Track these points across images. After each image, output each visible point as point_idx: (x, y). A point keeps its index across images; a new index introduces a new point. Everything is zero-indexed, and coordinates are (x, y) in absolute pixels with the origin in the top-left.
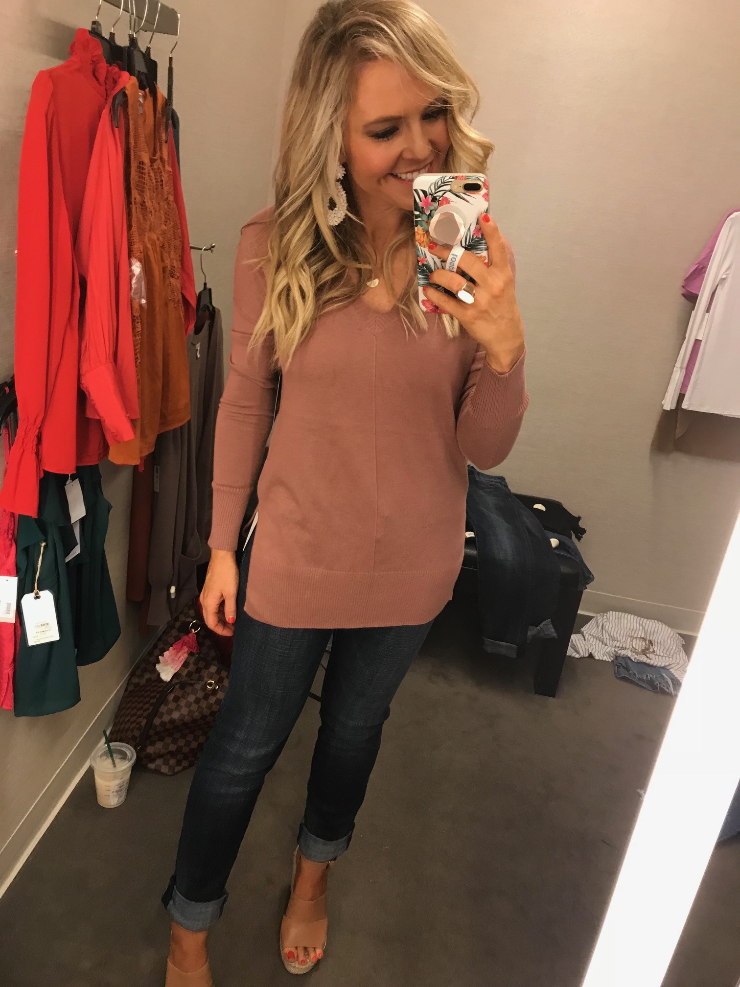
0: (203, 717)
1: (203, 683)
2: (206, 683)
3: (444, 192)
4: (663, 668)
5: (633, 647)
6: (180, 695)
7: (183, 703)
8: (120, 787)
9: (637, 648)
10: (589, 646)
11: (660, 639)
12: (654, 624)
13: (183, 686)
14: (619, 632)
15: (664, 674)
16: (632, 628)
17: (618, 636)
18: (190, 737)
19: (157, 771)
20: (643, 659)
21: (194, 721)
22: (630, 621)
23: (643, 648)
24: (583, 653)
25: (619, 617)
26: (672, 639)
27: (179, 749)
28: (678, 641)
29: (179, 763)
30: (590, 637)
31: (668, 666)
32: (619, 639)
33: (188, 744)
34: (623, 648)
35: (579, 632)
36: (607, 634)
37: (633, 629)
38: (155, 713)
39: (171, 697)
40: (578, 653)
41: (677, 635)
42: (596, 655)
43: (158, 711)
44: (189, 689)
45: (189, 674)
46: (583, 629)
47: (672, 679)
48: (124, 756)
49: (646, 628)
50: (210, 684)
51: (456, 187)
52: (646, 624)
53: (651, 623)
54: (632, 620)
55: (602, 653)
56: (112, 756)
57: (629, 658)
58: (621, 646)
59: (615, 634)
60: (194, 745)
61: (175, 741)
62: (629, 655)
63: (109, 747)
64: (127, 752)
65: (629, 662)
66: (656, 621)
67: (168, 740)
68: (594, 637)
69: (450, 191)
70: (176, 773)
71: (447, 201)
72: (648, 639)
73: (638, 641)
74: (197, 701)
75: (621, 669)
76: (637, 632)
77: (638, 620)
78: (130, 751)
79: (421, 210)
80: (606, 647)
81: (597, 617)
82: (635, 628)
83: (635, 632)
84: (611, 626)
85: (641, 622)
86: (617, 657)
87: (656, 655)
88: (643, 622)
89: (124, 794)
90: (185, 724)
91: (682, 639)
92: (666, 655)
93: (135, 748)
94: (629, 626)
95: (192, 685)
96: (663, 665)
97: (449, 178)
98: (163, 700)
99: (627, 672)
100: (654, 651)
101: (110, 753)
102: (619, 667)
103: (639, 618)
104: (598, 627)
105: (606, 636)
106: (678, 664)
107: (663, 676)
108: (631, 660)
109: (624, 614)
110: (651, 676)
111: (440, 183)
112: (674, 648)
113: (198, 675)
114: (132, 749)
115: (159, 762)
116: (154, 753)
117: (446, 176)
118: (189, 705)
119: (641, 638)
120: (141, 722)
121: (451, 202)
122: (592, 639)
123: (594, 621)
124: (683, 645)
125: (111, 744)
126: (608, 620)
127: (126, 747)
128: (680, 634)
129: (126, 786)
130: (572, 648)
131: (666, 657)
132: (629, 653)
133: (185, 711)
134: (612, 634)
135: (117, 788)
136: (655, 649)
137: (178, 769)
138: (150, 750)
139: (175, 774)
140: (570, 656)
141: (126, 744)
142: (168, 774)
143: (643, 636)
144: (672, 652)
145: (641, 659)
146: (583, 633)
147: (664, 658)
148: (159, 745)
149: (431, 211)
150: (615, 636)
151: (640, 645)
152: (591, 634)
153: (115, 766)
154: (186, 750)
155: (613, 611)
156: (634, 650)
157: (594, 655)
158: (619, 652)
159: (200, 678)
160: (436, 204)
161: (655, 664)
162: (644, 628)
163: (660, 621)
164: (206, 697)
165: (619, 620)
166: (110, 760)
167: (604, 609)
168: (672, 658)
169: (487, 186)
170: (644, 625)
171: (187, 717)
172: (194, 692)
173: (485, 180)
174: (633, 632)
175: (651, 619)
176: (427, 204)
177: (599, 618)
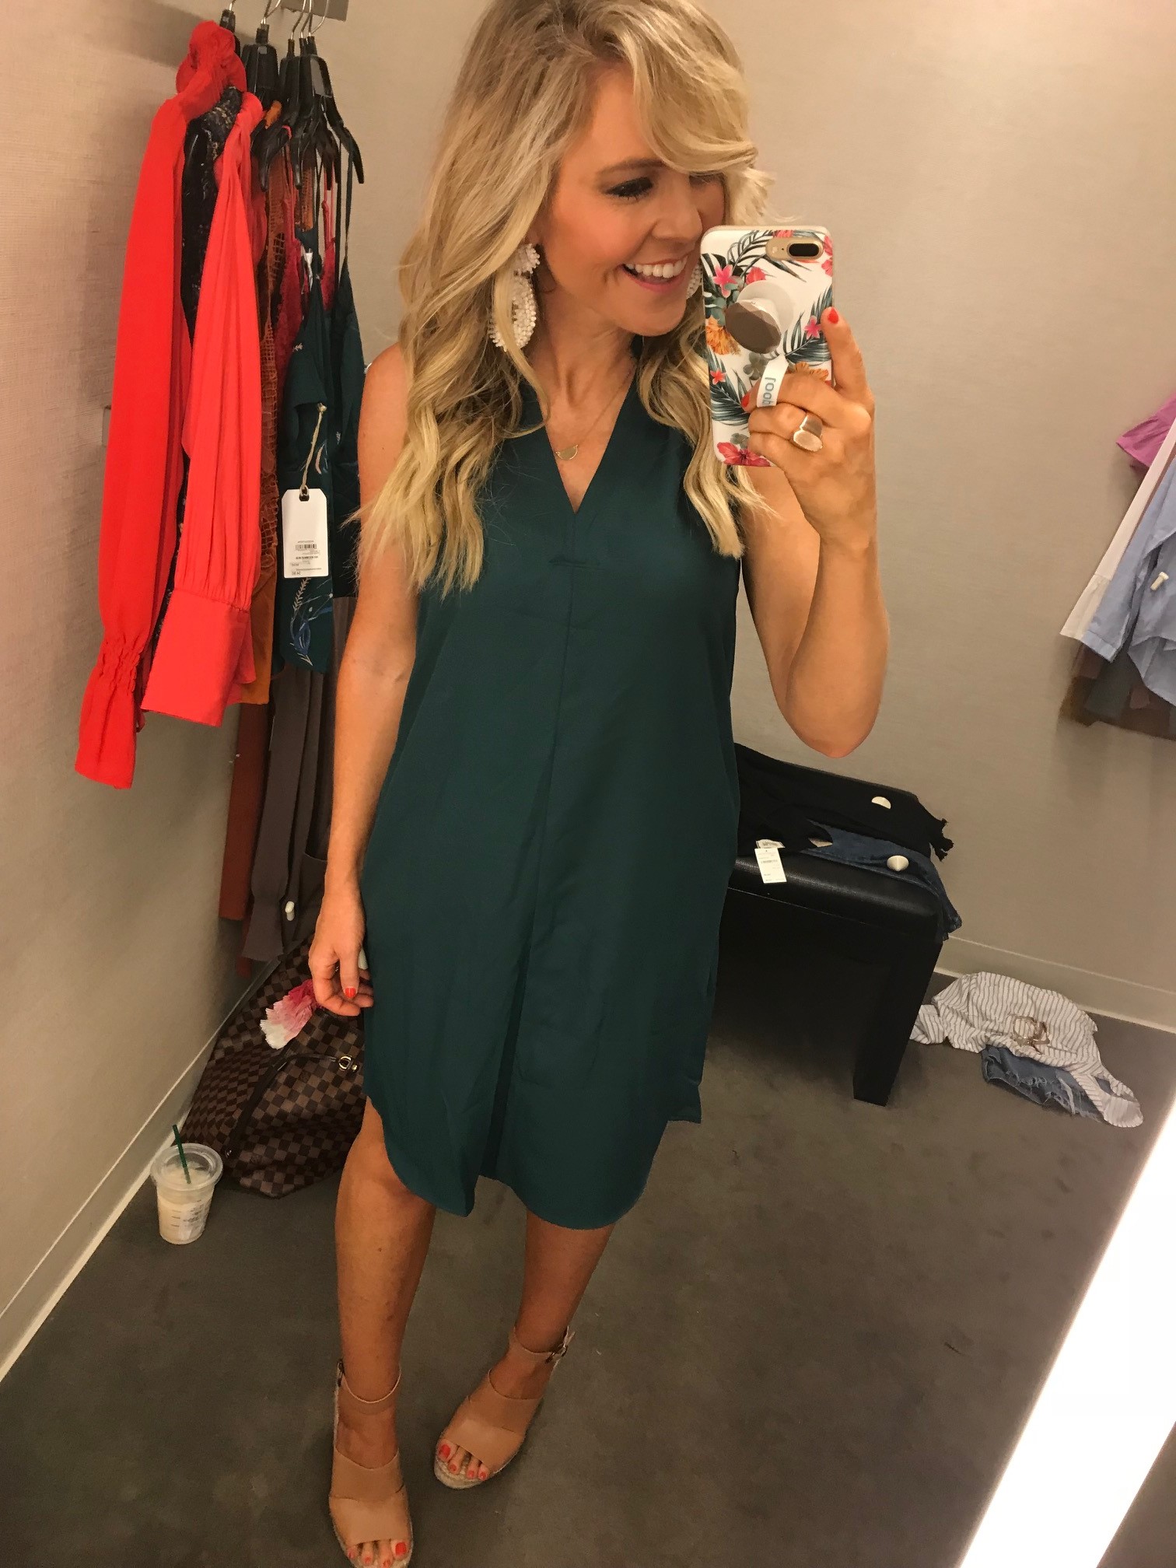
0: (331, 1112)
1: (332, 1059)
2: (338, 1059)
3: (754, 259)
4: (1062, 1069)
5: (1014, 1032)
6: (297, 1076)
7: (300, 1088)
8: (196, 1214)
9: (1021, 1034)
10: (945, 1025)
11: (1058, 1022)
12: (1051, 997)
13: (302, 1061)
14: (994, 1006)
15: (1061, 1080)
16: (1015, 1001)
17: (993, 1013)
18: (308, 1141)
19: (254, 1190)
20: (1030, 1052)
21: (316, 1117)
22: (1013, 991)
23: (1031, 1035)
24: (935, 1037)
25: (997, 981)
26: (1078, 1023)
27: (290, 1158)
28: (1086, 1028)
29: (289, 1179)
30: (947, 1011)
31: (1067, 1066)
32: (993, 1018)
33: (304, 1151)
34: (997, 1033)
35: (930, 1002)
36: (975, 1008)
37: (1017, 1004)
38: (257, 1101)
39: (282, 1078)
40: (927, 1036)
41: (1087, 1016)
42: (955, 1041)
43: (261, 1098)
44: (310, 1067)
45: (312, 1044)
46: (936, 998)
47: (1072, 1088)
48: (204, 1166)
49: (1038, 1003)
50: (345, 1062)
51: (775, 249)
52: (1038, 996)
53: (1046, 995)
54: (1016, 989)
55: (965, 1039)
56: (185, 1166)
57: (1007, 1049)
58: (996, 1028)
59: (988, 1009)
60: (314, 1153)
61: (284, 1146)
62: (1008, 1045)
63: (181, 1149)
64: (209, 1160)
65: (1006, 1055)
66: (1054, 993)
67: (274, 1143)
68: (953, 1011)
69: (764, 257)
70: (284, 1195)
71: (760, 275)
72: (1040, 1020)
73: (1023, 1022)
74: (323, 1087)
75: (994, 1067)
76: (1022, 1010)
77: (1026, 989)
78: (214, 1159)
79: (715, 289)
80: (972, 1029)
81: (960, 982)
82: (1020, 1002)
83: (1020, 1009)
84: (982, 995)
85: (1030, 993)
86: (988, 1047)
87: (1050, 1047)
88: (1033, 992)
89: (201, 1226)
90: (302, 1121)
91: (1094, 1023)
92: (1065, 1049)
93: (222, 1153)
94: (1010, 1000)
95: (316, 1061)
96: (1061, 1064)
97: (763, 235)
98: (269, 1082)
99: (1002, 1072)
100: (1048, 1041)
101: (183, 1159)
102: (990, 1063)
103: (1028, 985)
104: (961, 996)
105: (973, 1012)
106: (1085, 1064)
107: (1059, 1082)
108: (1011, 1053)
109: (1004, 977)
110: (1041, 1081)
111: (747, 243)
112: (1081, 1037)
113: (327, 1046)
114: (217, 1155)
115: (257, 1176)
116: (251, 1162)
117: (758, 231)
118: (309, 1092)
119: (1028, 1017)
120: (233, 1113)
121: (766, 277)
122: (951, 1015)
123: (955, 986)
124: (1095, 1035)
125: (184, 1145)
126: (978, 986)
127: (208, 1152)
128: (1090, 1015)
129: (204, 1213)
130: (919, 1028)
131: (1066, 1051)
132: (1008, 1042)
133: (302, 1101)
134: (983, 1009)
135: (190, 1216)
136: (1050, 1038)
137: (287, 1188)
138: (246, 1157)
139: (281, 1196)
140: (913, 1041)
141: (207, 1148)
142: (272, 1195)
143: (1031, 1016)
144: (1077, 1044)
145: (1027, 1053)
146: (937, 1003)
147: (1063, 1053)
148: (260, 1151)
149: (732, 292)
150: (988, 1013)
151: (1026, 1030)
152: (950, 1006)
153: (189, 1182)
154: (300, 1160)
155: (987, 971)
156: (1016, 1038)
157: (951, 1041)
158: (992, 1039)
159: (330, 1052)
160: (741, 280)
161: (1048, 1062)
162: (1034, 1003)
163: (1061, 993)
164: (337, 1082)
165: (996, 987)
166: (182, 1171)
167: (974, 968)
168: (1076, 1054)
169: (829, 247)
170: (1034, 998)
171: (305, 1111)
172: (319, 1072)
173: (826, 238)
174: (1017, 1008)
175: (1047, 988)
176: (725, 279)
177: (963, 981)
